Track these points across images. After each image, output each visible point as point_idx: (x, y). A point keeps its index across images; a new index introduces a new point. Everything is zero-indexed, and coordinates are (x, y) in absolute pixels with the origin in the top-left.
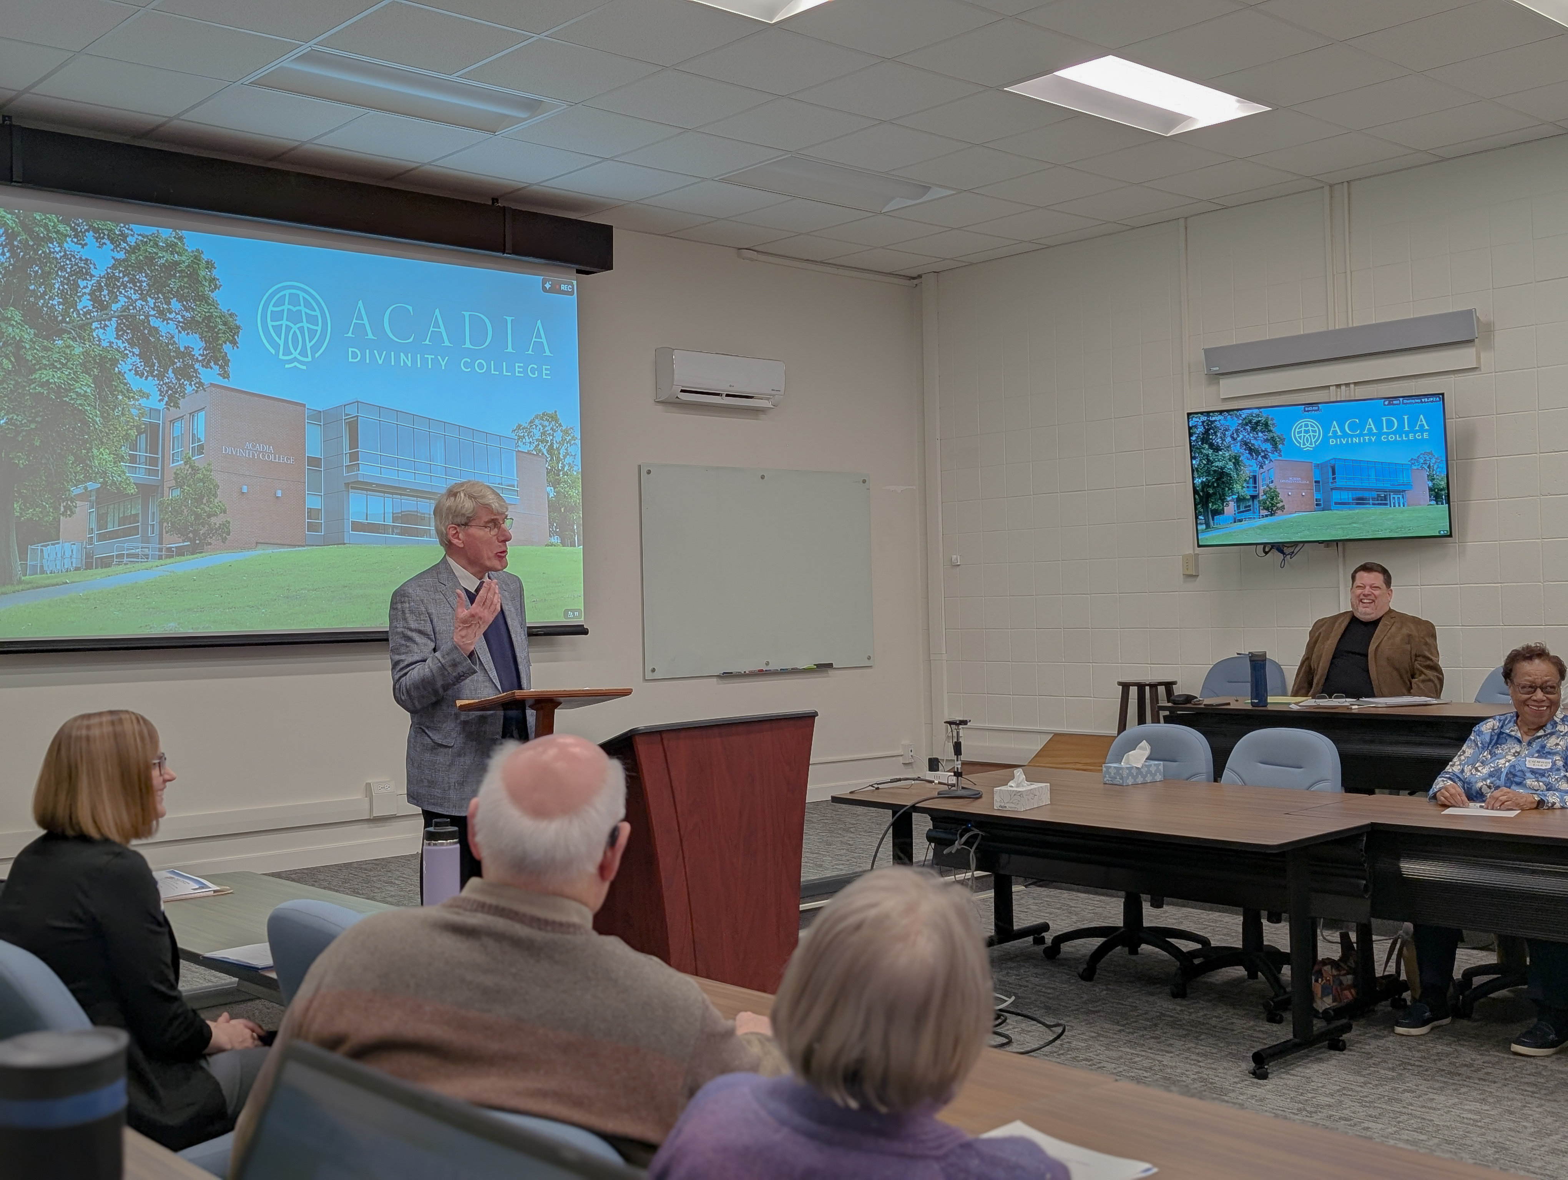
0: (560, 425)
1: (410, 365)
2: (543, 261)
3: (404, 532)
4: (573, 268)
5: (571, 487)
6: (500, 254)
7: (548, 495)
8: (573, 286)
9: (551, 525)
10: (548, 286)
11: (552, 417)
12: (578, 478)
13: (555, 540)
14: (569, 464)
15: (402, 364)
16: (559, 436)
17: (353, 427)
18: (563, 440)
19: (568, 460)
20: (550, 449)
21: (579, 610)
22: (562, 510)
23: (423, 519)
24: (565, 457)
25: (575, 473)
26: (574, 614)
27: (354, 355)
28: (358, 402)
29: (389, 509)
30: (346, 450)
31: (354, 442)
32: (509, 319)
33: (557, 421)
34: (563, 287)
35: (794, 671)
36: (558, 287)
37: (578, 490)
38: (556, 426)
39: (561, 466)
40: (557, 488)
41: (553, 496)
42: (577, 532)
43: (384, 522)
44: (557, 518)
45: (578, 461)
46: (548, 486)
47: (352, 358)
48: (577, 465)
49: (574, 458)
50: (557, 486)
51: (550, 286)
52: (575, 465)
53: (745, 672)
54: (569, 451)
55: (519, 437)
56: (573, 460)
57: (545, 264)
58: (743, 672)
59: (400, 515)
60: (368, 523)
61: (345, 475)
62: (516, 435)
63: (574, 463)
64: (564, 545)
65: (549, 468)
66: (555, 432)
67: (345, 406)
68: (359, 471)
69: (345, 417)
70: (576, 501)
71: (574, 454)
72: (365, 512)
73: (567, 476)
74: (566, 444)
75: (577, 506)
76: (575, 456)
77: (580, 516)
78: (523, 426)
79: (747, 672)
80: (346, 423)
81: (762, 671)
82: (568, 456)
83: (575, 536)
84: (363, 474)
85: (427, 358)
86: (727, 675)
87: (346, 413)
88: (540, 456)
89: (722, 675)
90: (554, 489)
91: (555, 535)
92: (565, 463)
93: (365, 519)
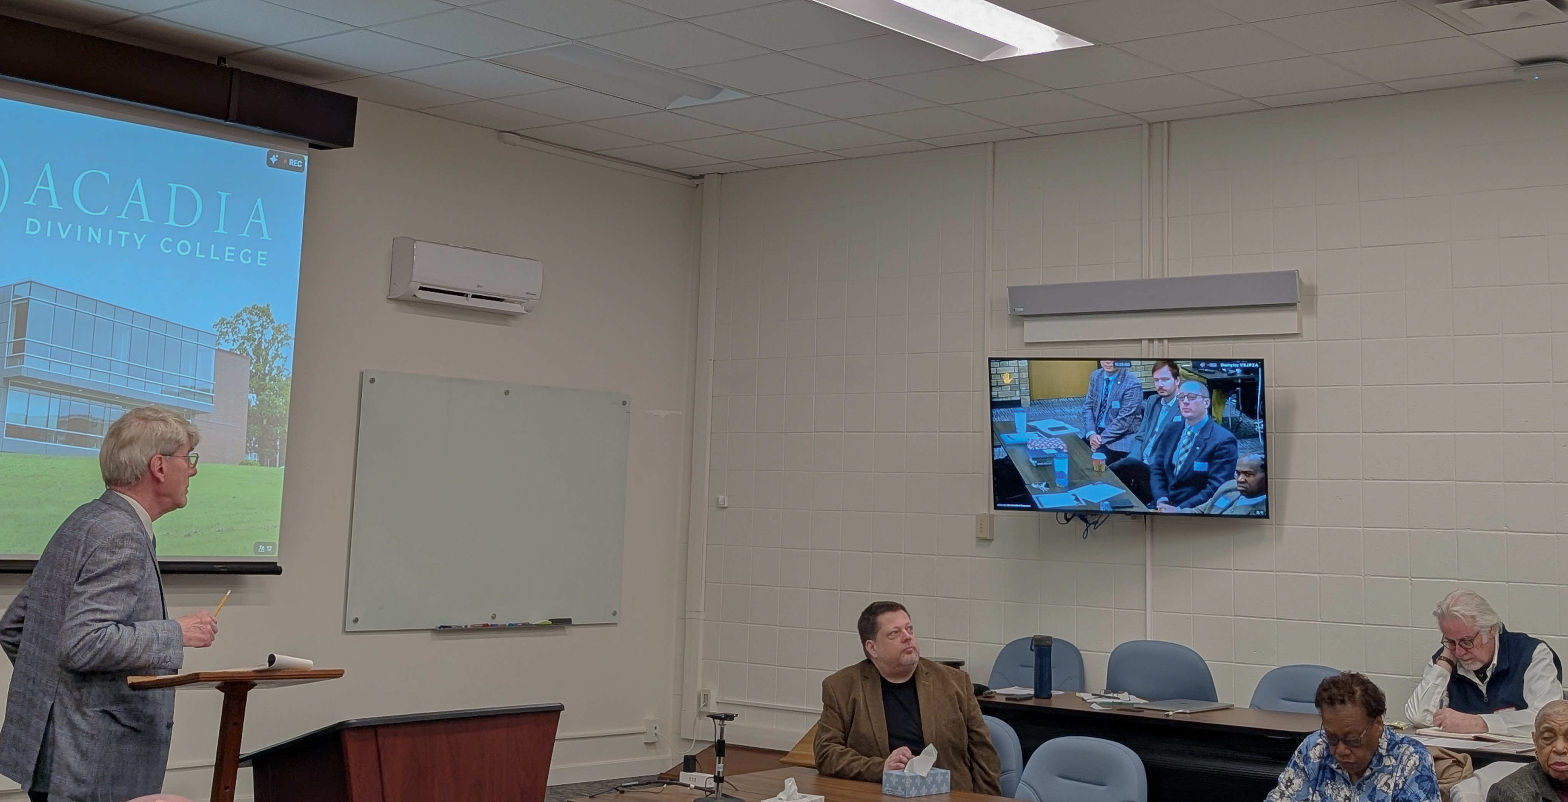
0: (272, 321)
1: (99, 242)
2: (271, 132)
3: (70, 440)
4: (306, 141)
5: (277, 395)
6: (222, 121)
7: (250, 402)
8: (303, 162)
9: (249, 439)
10: (274, 159)
12: (288, 385)
13: (253, 457)
14: (278, 368)
15: (90, 240)
16: (269, 334)
17: (22, 311)
18: (274, 339)
19: (278, 362)
20: (257, 350)
21: (273, 544)
22: (265, 422)
23: (94, 425)
24: (274, 359)
25: (284, 379)
26: (266, 549)
27: (33, 227)
28: (31, 282)
29: (54, 412)
30: (10, 337)
31: (20, 330)
32: (224, 195)
33: (268, 316)
34: (292, 162)
35: (526, 627)
36: (285, 161)
37: (285, 399)
38: (266, 321)
39: (268, 370)
40: (261, 395)
41: (255, 404)
42: (279, 450)
43: (47, 427)
44: (257, 431)
45: (289, 365)
46: (250, 393)
47: (30, 230)
48: (288, 370)
49: (285, 361)
50: (261, 393)
51: (276, 160)
52: (285, 369)
53: (466, 626)
54: (279, 353)
55: (222, 334)
56: (283, 362)
57: (273, 135)
58: (464, 627)
59: (67, 419)
60: (27, 427)
61: (5, 368)
62: (218, 330)
63: (284, 367)
64: (262, 465)
65: (254, 371)
66: (265, 329)
67: (14, 286)
68: (23, 364)
69: (13, 298)
70: (282, 412)
71: (284, 356)
72: (25, 413)
73: (275, 381)
74: (276, 344)
75: (282, 418)
76: (286, 358)
77: (285, 430)
78: (227, 321)
79: (469, 627)
80: (14, 306)
81: (487, 625)
82: (278, 359)
83: (277, 454)
84: (28, 368)
85: (121, 235)
86: (444, 630)
87: (15, 293)
88: (243, 356)
89: (438, 629)
90: (257, 397)
91: (252, 451)
92: (273, 366)
93: (24, 422)
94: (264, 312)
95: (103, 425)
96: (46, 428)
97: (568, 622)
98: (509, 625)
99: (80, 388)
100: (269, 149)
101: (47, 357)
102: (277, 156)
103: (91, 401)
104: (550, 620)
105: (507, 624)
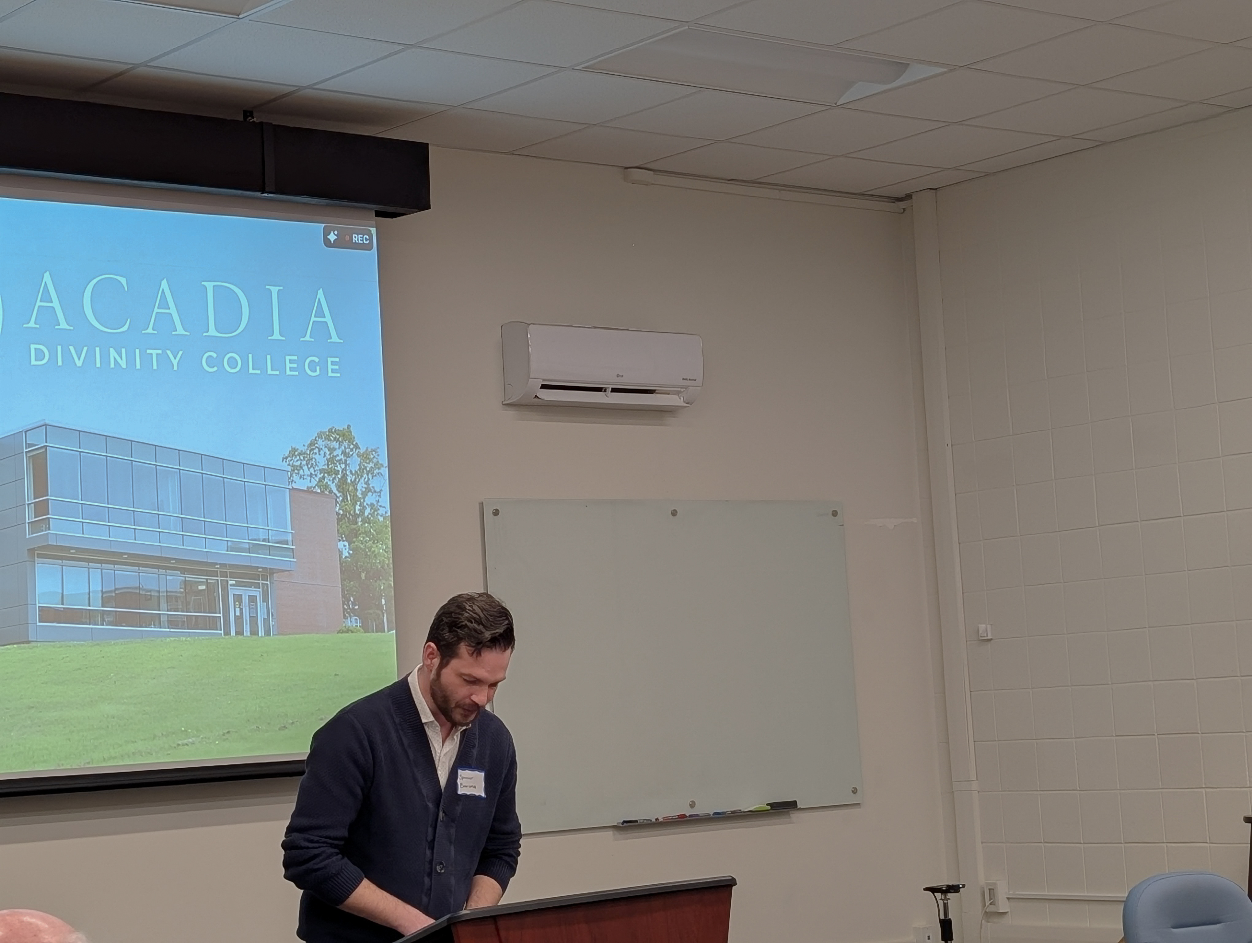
0: (357, 447)
1: (124, 366)
2: (323, 201)
3: (120, 619)
4: (371, 209)
5: (375, 540)
6: (258, 194)
7: (341, 553)
8: (371, 236)
9: (346, 600)
10: (332, 237)
11: (344, 435)
12: (386, 527)
13: (353, 622)
14: (372, 505)
15: (112, 366)
16: (354, 463)
17: (39, 463)
18: (362, 469)
19: (370, 499)
20: (342, 484)
22: (363, 576)
23: (149, 598)
24: (364, 494)
25: (381, 519)
27: (40, 355)
28: (46, 425)
29: (96, 587)
30: (29, 498)
31: (41, 487)
32: (274, 290)
33: (351, 440)
34: (356, 238)
35: (736, 816)
36: (347, 238)
37: (385, 544)
38: (349, 448)
39: (359, 510)
40: (354, 542)
41: (347, 555)
42: (386, 610)
43: (89, 606)
44: (354, 589)
45: (385, 500)
46: (340, 541)
47: (36, 360)
48: (384, 507)
49: (380, 496)
50: (354, 539)
51: (336, 237)
52: (380, 506)
53: (657, 819)
54: (371, 486)
55: (294, 468)
56: (378, 498)
57: (327, 205)
58: (654, 820)
59: (114, 595)
60: (64, 608)
61: (27, 537)
62: (289, 465)
63: (379, 504)
64: (366, 631)
65: (341, 512)
66: (349, 457)
67: (26, 432)
68: (49, 530)
69: (26, 449)
70: (384, 560)
71: (378, 490)
72: (60, 591)
73: (369, 523)
74: (365, 475)
75: (384, 569)
76: (380, 492)
77: (391, 585)
78: (299, 451)
79: (661, 820)
80: (28, 458)
81: (684, 816)
82: (370, 494)
83: (384, 616)
84: (56, 534)
85: (152, 354)
86: (629, 826)
87: (28, 442)
88: (326, 494)
89: (621, 825)
90: (349, 545)
91: (352, 615)
92: (365, 504)
93: (60, 603)
94: (345, 436)
95: (159, 597)
96: (89, 608)
97: (792, 805)
98: (715, 814)
99: (125, 554)
100: (323, 225)
101: (79, 518)
102: (336, 232)
103: (140, 568)
104: (767, 805)
105: (712, 814)
